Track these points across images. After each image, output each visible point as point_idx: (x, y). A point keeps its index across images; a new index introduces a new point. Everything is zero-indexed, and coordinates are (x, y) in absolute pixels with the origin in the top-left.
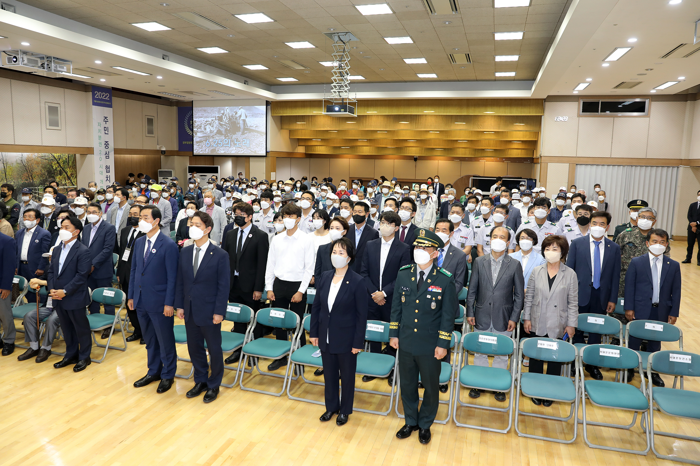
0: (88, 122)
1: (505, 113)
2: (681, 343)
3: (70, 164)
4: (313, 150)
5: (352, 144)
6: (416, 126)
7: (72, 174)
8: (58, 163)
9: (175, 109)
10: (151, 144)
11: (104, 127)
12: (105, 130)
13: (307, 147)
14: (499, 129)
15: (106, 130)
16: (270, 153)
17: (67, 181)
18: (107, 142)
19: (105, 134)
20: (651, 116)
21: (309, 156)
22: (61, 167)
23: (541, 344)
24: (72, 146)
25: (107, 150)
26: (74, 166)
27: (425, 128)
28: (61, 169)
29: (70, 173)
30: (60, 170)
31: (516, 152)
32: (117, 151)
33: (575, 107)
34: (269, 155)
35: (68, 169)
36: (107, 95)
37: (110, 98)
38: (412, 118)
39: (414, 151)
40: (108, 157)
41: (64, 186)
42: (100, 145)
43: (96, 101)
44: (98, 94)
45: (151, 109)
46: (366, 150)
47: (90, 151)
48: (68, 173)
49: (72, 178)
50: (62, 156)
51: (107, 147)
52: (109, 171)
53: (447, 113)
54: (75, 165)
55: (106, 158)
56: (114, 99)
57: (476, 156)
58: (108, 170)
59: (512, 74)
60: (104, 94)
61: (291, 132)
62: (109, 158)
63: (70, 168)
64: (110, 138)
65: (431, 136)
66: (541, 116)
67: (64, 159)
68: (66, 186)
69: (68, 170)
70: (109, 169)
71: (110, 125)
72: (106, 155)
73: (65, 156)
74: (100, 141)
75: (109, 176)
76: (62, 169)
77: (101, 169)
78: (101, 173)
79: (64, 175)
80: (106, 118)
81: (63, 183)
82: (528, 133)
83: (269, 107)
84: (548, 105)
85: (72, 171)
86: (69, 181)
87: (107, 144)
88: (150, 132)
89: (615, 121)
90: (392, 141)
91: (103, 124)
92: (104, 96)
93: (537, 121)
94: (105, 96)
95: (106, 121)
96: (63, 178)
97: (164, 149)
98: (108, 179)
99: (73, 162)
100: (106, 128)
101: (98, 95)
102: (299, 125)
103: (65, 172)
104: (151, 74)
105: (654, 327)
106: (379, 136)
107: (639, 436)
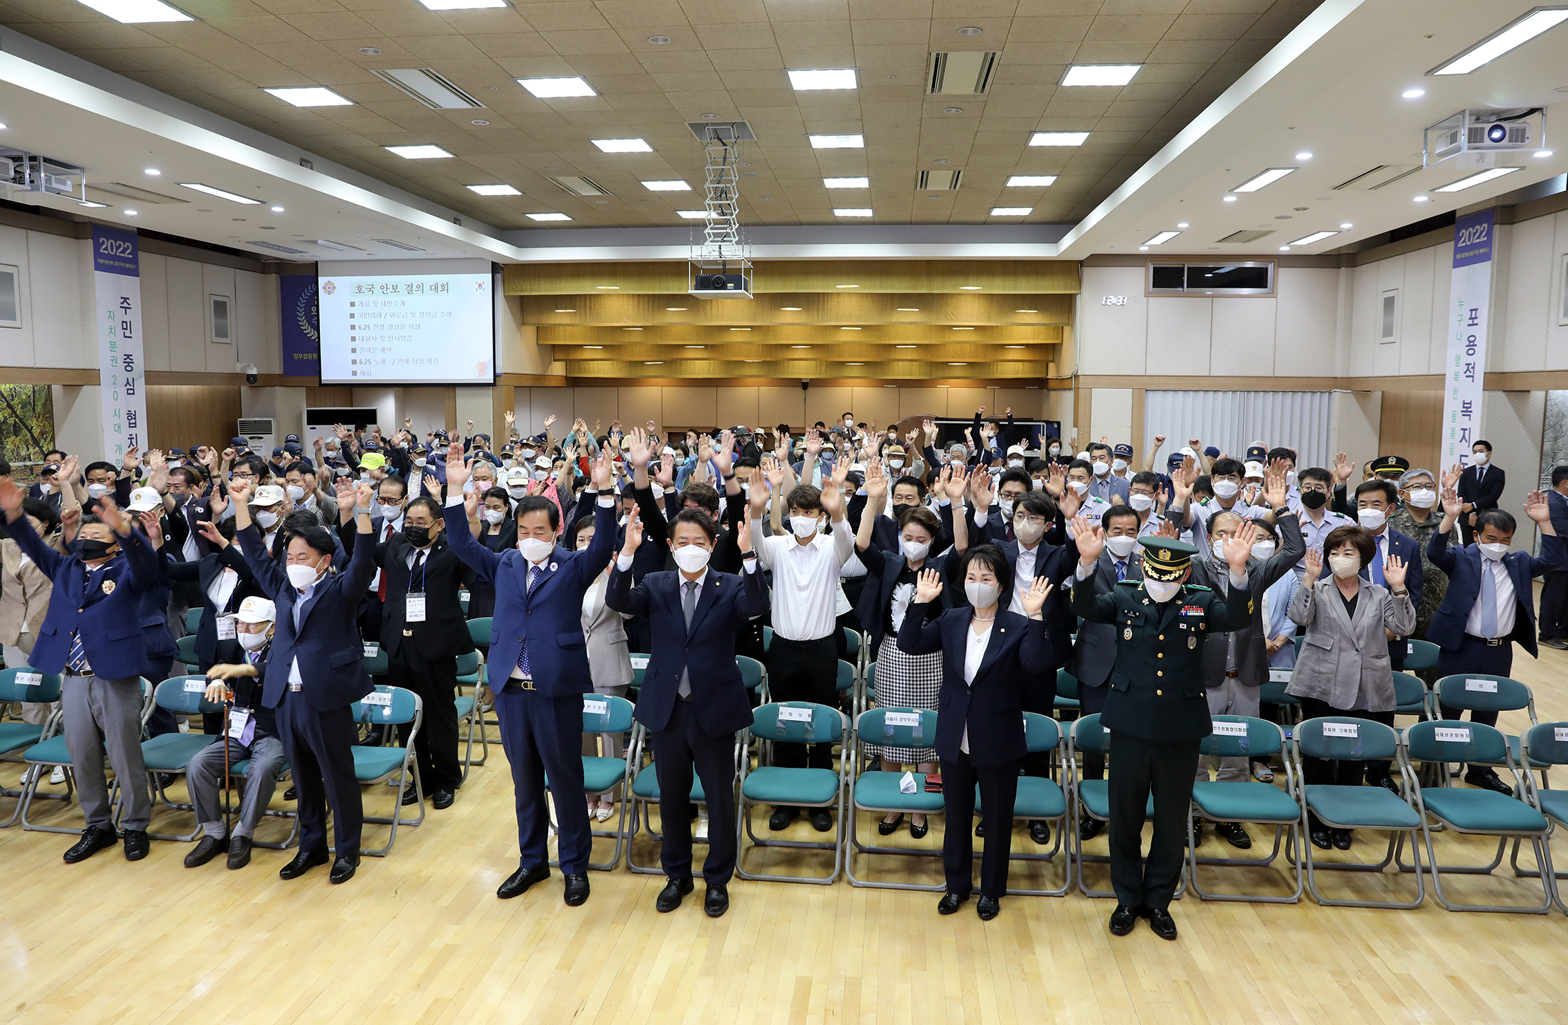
0: (85, 309)
1: (1004, 289)
2: (1531, 712)
3: (39, 408)
4: (585, 369)
5: (670, 355)
6: (818, 315)
7: (42, 433)
8: (9, 406)
9: (273, 280)
10: (222, 361)
11: (123, 322)
12: (123, 329)
13: (569, 363)
14: (989, 321)
15: (126, 329)
16: (502, 378)
17: (31, 450)
18: (128, 356)
19: (125, 337)
20: (1279, 296)
21: (574, 382)
22: (17, 416)
23: (1329, 730)
24: (47, 366)
25: (130, 375)
26: (48, 414)
27: (836, 321)
28: (17, 420)
29: (39, 431)
30: (15, 422)
31: (1013, 368)
32: (152, 377)
33: (1139, 278)
34: (500, 381)
35: (35, 421)
36: (128, 246)
37: (134, 253)
38: (808, 301)
39: (803, 369)
40: (132, 392)
41: (24, 460)
42: (114, 364)
43: (101, 261)
44: (106, 245)
45: (221, 279)
46: (701, 368)
47: (90, 377)
48: (33, 431)
49: (42, 441)
50: (18, 389)
51: (130, 369)
52: (135, 423)
53: (887, 289)
54: (51, 412)
55: (128, 394)
56: (143, 257)
57: (933, 377)
58: (133, 421)
59: (1025, 212)
60: (120, 245)
61: (540, 330)
62: (133, 394)
63: (39, 417)
64: (135, 348)
65: (845, 336)
66: (1076, 295)
67: (24, 397)
68: (30, 460)
69: (33, 423)
70: (135, 419)
71: (135, 316)
72: (128, 387)
73: (26, 389)
74: (113, 354)
75: (134, 436)
76: (20, 420)
77: (116, 419)
78: (118, 429)
79: (24, 436)
80: (125, 299)
81: (23, 453)
82: (1042, 329)
83: (498, 276)
84: (1087, 272)
85: (44, 426)
86: (37, 449)
87: (128, 360)
88: (222, 332)
89: (1214, 305)
90: (761, 348)
91: (120, 315)
92: (121, 250)
93: (1064, 306)
94: (124, 249)
95: (126, 308)
96: (22, 442)
97: (254, 371)
98: (134, 441)
99: (44, 405)
100: (126, 322)
101: (107, 247)
102: (562, 316)
103: (27, 427)
104: (262, 202)
105: (1481, 686)
106: (735, 337)
107: (1514, 882)
